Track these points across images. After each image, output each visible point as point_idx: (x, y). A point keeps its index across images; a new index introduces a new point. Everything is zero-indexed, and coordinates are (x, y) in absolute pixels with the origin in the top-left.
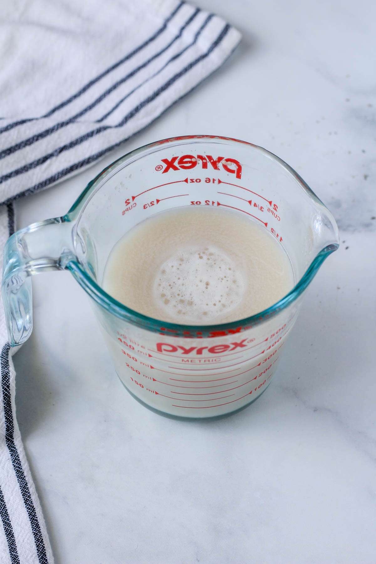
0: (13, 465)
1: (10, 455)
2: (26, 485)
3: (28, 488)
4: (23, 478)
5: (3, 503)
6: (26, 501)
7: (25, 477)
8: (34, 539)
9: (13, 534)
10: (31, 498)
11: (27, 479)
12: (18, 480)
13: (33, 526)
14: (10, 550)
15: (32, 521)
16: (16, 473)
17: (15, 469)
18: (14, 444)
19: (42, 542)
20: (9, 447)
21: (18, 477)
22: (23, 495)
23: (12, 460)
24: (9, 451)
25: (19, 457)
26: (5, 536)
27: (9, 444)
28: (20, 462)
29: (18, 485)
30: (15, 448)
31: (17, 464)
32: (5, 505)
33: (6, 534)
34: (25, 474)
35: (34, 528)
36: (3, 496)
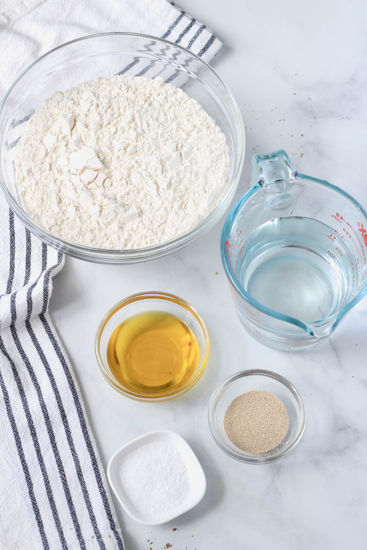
0: (46, 330)
1: (43, 324)
2: (56, 342)
3: (57, 344)
4: (54, 338)
5: (43, 355)
6: (58, 353)
7: (54, 337)
8: (66, 377)
9: (52, 374)
10: (61, 351)
11: (56, 338)
12: (50, 340)
13: (64, 368)
14: (52, 385)
15: (63, 365)
16: (49, 335)
17: (47, 333)
18: (44, 316)
19: (71, 378)
20: (41, 319)
21: (50, 338)
22: (55, 349)
23: (44, 327)
24: (41, 322)
25: (48, 325)
26: (48, 376)
27: (41, 317)
28: (50, 328)
29: (51, 343)
30: (45, 319)
31: (48, 330)
32: (45, 357)
33: (48, 375)
34: (54, 336)
35: (65, 370)
36: (42, 351)
